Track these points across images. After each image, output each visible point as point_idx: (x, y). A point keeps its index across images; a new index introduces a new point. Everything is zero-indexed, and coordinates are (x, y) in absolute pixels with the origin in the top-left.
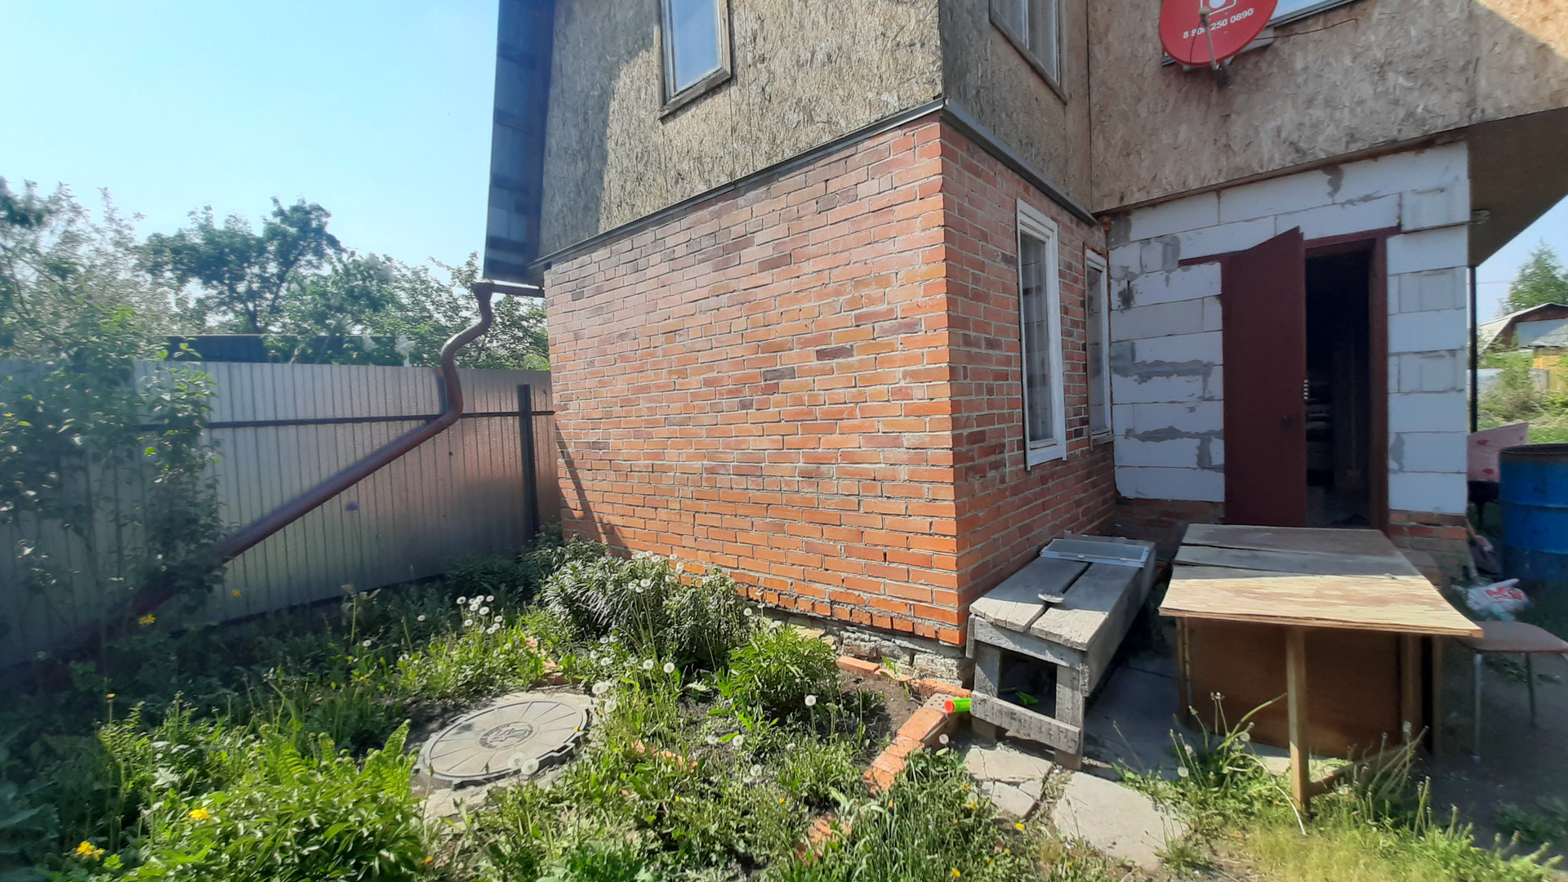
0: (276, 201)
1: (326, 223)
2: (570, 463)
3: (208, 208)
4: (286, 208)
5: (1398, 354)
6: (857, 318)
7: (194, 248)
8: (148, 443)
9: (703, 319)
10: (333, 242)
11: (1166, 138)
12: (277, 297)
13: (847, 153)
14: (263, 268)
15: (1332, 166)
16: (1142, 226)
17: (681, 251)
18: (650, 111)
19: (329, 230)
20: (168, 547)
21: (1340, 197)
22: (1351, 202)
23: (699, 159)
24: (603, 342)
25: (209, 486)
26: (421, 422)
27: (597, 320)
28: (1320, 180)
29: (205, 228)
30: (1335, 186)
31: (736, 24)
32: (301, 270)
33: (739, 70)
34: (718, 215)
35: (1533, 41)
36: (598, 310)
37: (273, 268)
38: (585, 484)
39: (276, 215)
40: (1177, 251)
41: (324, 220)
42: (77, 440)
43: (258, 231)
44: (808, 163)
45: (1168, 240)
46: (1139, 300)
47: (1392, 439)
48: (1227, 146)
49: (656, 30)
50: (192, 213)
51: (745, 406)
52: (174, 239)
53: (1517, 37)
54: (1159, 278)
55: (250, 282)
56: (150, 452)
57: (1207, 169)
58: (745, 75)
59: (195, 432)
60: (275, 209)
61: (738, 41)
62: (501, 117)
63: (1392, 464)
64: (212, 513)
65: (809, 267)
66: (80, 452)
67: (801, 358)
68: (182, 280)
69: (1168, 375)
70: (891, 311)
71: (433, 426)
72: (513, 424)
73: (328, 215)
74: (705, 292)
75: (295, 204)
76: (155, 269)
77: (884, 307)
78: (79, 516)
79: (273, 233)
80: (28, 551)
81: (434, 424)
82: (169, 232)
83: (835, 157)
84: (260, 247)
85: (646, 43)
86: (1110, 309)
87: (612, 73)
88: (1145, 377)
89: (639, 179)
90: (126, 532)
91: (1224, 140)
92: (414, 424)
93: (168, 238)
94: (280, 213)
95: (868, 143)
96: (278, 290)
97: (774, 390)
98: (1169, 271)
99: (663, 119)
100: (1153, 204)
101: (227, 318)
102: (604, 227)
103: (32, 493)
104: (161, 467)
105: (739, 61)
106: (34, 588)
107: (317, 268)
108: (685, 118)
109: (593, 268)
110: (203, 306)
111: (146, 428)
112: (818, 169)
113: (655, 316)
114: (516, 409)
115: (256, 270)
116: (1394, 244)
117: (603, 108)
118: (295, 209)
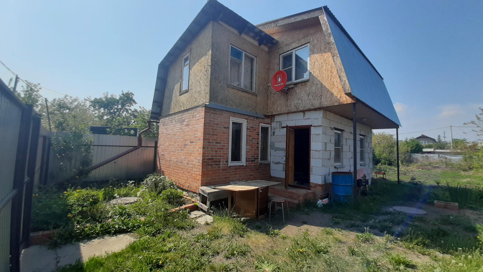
0: (122, 91)
1: (133, 97)
2: (159, 158)
3: (107, 93)
4: (125, 93)
5: (312, 150)
6: (195, 137)
7: (103, 102)
8: (83, 148)
9: (178, 133)
10: (134, 101)
11: (279, 102)
12: (119, 113)
13: (196, 109)
14: (118, 106)
15: (304, 111)
16: (277, 119)
17: (177, 120)
18: (178, 94)
19: (134, 98)
20: (83, 166)
21: (305, 118)
22: (306, 119)
23: (183, 104)
24: (166, 135)
25: (92, 156)
26: (133, 147)
27: (166, 131)
28: (302, 114)
29: (106, 97)
30: (304, 115)
31: (189, 82)
32: (126, 107)
33: (189, 90)
34: (182, 115)
35: (331, 92)
36: (166, 129)
37: (120, 107)
38: (161, 162)
39: (122, 95)
40: (281, 125)
41: (133, 96)
42: (72, 147)
43: (118, 98)
44: (192, 110)
45: (280, 122)
46: (276, 134)
47: (311, 167)
48: (287, 105)
49: (180, 79)
50: (104, 94)
51: (182, 150)
52: (99, 99)
53: (328, 91)
54: (278, 130)
55: (114, 109)
56: (83, 149)
57: (284, 110)
58: (190, 91)
59: (89, 147)
60: (122, 93)
61: (189, 85)
62: (156, 90)
63: (311, 173)
64: (91, 161)
65: (191, 127)
66: (72, 149)
67: (188, 142)
68: (99, 108)
69: (279, 150)
70: (198, 136)
71: (135, 148)
72: (153, 149)
73: (133, 95)
74: (179, 128)
75: (127, 92)
76: (94, 106)
77: (197, 136)
78: (70, 159)
79: (121, 98)
80: (62, 163)
81: (136, 148)
82: (98, 98)
83: (195, 109)
84: (118, 101)
85: (179, 82)
86: (271, 135)
87: (175, 86)
88: (276, 151)
89: (176, 105)
90: (77, 162)
91: (287, 104)
92: (132, 148)
93: (98, 99)
94: (123, 94)
95: (198, 108)
96: (120, 112)
97: (185, 148)
98: (280, 129)
99: (180, 95)
100: (278, 115)
101: (108, 117)
102: (171, 113)
103: (64, 155)
104: (84, 152)
105: (189, 88)
106: (61, 169)
107: (130, 107)
108: (182, 96)
109: (166, 121)
110: (103, 115)
111: (83, 145)
112: (193, 111)
113: (173, 131)
114: (154, 146)
115: (116, 107)
116: (312, 128)
117: (173, 91)
118: (127, 94)
